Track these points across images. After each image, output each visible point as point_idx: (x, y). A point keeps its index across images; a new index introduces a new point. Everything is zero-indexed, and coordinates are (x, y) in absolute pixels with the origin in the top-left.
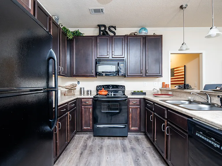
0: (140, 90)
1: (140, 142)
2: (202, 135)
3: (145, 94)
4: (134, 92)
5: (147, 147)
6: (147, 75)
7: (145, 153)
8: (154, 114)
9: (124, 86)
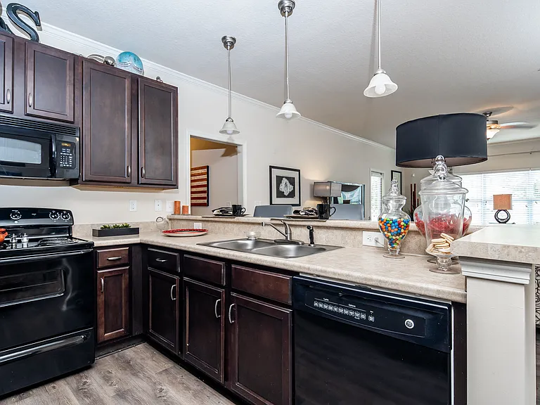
0: (120, 221)
1: (137, 368)
2: (329, 304)
3: (135, 231)
4: (105, 227)
5: (161, 373)
6: (142, 180)
7: (161, 390)
8: (181, 280)
9: (70, 212)
